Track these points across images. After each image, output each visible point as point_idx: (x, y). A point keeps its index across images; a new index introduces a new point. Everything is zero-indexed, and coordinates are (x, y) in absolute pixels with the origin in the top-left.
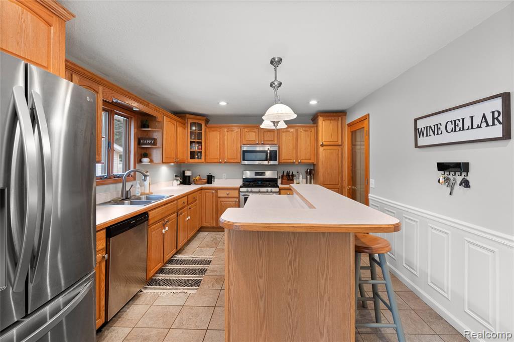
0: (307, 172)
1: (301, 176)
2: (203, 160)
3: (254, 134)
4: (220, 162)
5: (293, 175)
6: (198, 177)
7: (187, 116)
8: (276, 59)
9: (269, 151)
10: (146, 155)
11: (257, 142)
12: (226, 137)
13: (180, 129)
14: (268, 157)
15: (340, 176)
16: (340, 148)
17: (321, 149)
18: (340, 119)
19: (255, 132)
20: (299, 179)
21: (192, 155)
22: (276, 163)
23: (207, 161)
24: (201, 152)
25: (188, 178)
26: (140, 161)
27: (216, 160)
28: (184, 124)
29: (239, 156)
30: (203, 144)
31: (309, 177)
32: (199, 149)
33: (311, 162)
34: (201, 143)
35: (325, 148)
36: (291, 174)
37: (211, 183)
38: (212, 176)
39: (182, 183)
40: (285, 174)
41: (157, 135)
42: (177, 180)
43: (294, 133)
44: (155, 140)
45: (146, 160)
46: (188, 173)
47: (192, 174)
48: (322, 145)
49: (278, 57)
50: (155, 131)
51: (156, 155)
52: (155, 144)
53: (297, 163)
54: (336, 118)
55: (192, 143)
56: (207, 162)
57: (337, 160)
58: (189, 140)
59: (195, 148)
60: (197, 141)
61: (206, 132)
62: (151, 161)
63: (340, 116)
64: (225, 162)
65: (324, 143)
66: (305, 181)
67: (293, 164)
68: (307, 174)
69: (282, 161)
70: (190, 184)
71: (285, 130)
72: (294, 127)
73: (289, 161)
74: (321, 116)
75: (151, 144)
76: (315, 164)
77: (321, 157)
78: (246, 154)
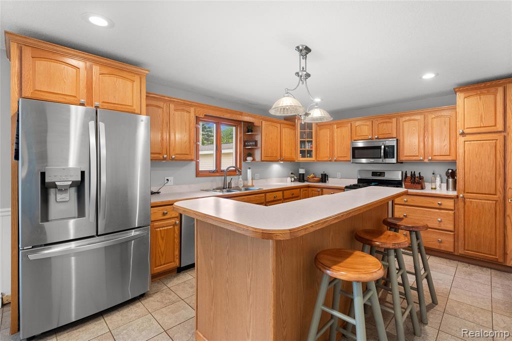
0: (447, 173)
1: (438, 179)
2: (313, 159)
3: (367, 127)
4: (330, 161)
5: (421, 178)
6: (312, 175)
8: (301, 48)
9: (383, 147)
10: (250, 155)
11: (370, 137)
12: (335, 134)
13: (287, 130)
14: (382, 154)
16: (500, 137)
17: (461, 139)
18: (500, 90)
19: (367, 125)
20: (435, 182)
21: (303, 154)
22: (394, 160)
23: (318, 159)
24: (312, 151)
25: (301, 176)
26: (245, 160)
27: (325, 159)
28: (292, 126)
29: (349, 153)
30: (314, 143)
31: (450, 180)
32: (310, 147)
33: (451, 159)
34: (312, 141)
35: (468, 138)
36: (417, 175)
37: (325, 182)
38: (325, 175)
40: (409, 175)
41: (258, 138)
42: (291, 177)
43: (423, 119)
44: (256, 142)
45: (249, 159)
46: (302, 171)
47: (306, 171)
48: (463, 134)
49: (302, 46)
50: (256, 135)
51: (258, 154)
52: (256, 145)
53: (426, 160)
54: (493, 89)
55: (302, 142)
56: (318, 161)
57: (492, 157)
58: (299, 140)
59: (308, 147)
60: (306, 140)
61: (317, 130)
62: (254, 160)
63: (500, 86)
64: (335, 161)
65: (466, 131)
66: (444, 185)
67: (420, 162)
68: (448, 177)
69: (402, 158)
70: (304, 181)
71: (407, 118)
72: (420, 114)
73: (414, 158)
74: (461, 91)
75: (253, 145)
76: (454, 162)
77: (460, 151)
78: (356, 151)
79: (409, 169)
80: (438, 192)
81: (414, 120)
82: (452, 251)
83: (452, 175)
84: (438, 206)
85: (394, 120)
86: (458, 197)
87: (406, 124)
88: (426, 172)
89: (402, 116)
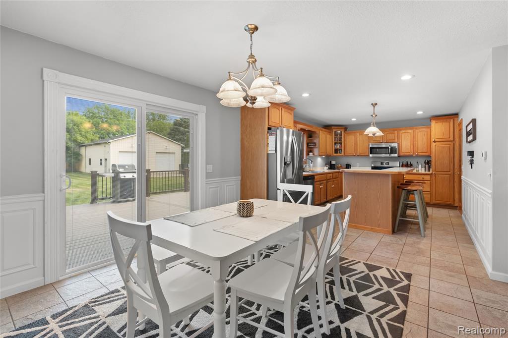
0: (425, 162)
1: (420, 166)
2: (343, 154)
4: (355, 156)
5: (411, 165)
6: (340, 165)
7: (333, 127)
8: (374, 104)
9: (390, 147)
10: (311, 152)
11: (382, 141)
12: (358, 139)
13: (328, 136)
14: (390, 151)
15: (452, 165)
16: (452, 143)
17: (433, 144)
18: (452, 120)
20: (418, 167)
21: (336, 151)
22: (396, 155)
24: (341, 149)
25: (333, 166)
26: (308, 155)
27: (352, 154)
28: (330, 133)
29: (368, 151)
30: (343, 144)
31: (427, 166)
32: (340, 147)
33: (427, 154)
34: (341, 143)
35: (437, 143)
36: (409, 163)
37: (349, 168)
38: (349, 163)
39: (329, 169)
40: (405, 163)
41: (316, 141)
42: (326, 166)
43: (412, 133)
44: (315, 143)
45: (311, 154)
46: (333, 162)
47: (336, 162)
48: (435, 141)
50: (315, 139)
51: (316, 151)
52: (315, 145)
53: (414, 155)
54: (449, 120)
55: (335, 143)
56: (345, 156)
57: (448, 153)
58: (334, 142)
59: (338, 147)
60: (339, 142)
61: (344, 136)
62: (313, 154)
63: (452, 118)
64: (358, 156)
65: (436, 140)
66: (423, 169)
67: (411, 156)
68: (426, 164)
69: (401, 154)
70: (334, 169)
71: (404, 131)
72: (411, 129)
73: (408, 154)
74: (434, 120)
75: (313, 146)
76: (430, 156)
77: (433, 150)
78: (373, 150)
79: (405, 160)
80: (420, 172)
81: (408, 132)
82: (429, 202)
83: (428, 163)
84: (422, 179)
85: (396, 132)
86: (432, 174)
87: (403, 135)
88: (414, 162)
89: (401, 130)
